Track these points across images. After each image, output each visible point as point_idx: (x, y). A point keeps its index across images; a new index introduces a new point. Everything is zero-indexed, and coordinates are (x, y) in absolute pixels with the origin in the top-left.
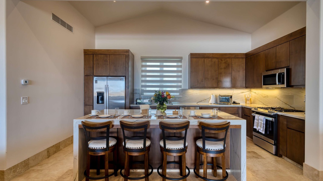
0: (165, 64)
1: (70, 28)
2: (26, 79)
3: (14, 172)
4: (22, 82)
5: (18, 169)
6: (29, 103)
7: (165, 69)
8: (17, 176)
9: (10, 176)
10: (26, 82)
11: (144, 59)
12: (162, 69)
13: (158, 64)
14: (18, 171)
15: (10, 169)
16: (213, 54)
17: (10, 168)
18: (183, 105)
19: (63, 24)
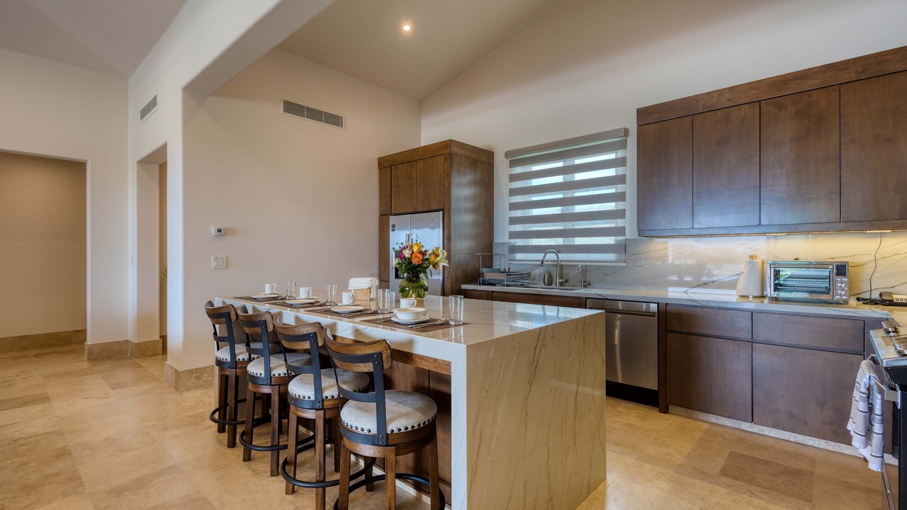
0: (578, 161)
1: (335, 120)
2: (220, 226)
3: (198, 378)
4: (213, 231)
5: (206, 375)
6: (227, 267)
7: (579, 176)
8: (202, 386)
9: (189, 383)
10: (219, 231)
11: (516, 157)
12: (569, 178)
13: (559, 164)
14: (204, 378)
15: (190, 372)
16: (732, 89)
17: (189, 370)
18: (598, 295)
19: (315, 115)
